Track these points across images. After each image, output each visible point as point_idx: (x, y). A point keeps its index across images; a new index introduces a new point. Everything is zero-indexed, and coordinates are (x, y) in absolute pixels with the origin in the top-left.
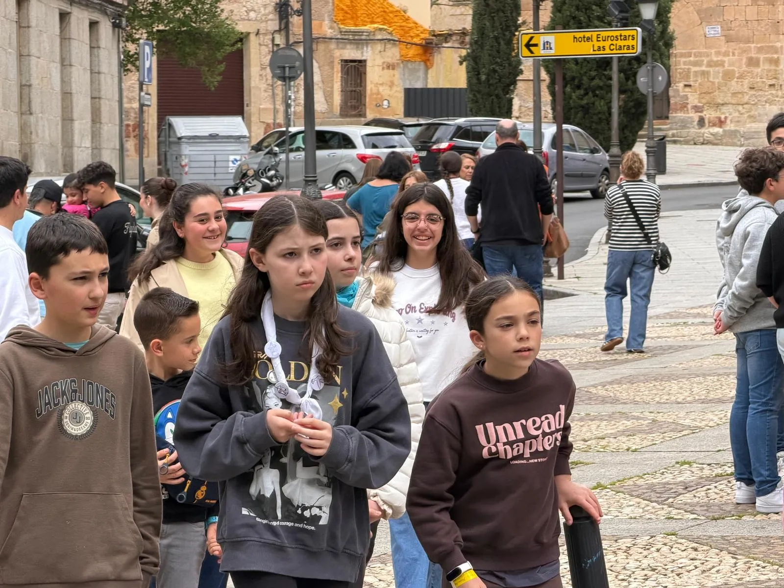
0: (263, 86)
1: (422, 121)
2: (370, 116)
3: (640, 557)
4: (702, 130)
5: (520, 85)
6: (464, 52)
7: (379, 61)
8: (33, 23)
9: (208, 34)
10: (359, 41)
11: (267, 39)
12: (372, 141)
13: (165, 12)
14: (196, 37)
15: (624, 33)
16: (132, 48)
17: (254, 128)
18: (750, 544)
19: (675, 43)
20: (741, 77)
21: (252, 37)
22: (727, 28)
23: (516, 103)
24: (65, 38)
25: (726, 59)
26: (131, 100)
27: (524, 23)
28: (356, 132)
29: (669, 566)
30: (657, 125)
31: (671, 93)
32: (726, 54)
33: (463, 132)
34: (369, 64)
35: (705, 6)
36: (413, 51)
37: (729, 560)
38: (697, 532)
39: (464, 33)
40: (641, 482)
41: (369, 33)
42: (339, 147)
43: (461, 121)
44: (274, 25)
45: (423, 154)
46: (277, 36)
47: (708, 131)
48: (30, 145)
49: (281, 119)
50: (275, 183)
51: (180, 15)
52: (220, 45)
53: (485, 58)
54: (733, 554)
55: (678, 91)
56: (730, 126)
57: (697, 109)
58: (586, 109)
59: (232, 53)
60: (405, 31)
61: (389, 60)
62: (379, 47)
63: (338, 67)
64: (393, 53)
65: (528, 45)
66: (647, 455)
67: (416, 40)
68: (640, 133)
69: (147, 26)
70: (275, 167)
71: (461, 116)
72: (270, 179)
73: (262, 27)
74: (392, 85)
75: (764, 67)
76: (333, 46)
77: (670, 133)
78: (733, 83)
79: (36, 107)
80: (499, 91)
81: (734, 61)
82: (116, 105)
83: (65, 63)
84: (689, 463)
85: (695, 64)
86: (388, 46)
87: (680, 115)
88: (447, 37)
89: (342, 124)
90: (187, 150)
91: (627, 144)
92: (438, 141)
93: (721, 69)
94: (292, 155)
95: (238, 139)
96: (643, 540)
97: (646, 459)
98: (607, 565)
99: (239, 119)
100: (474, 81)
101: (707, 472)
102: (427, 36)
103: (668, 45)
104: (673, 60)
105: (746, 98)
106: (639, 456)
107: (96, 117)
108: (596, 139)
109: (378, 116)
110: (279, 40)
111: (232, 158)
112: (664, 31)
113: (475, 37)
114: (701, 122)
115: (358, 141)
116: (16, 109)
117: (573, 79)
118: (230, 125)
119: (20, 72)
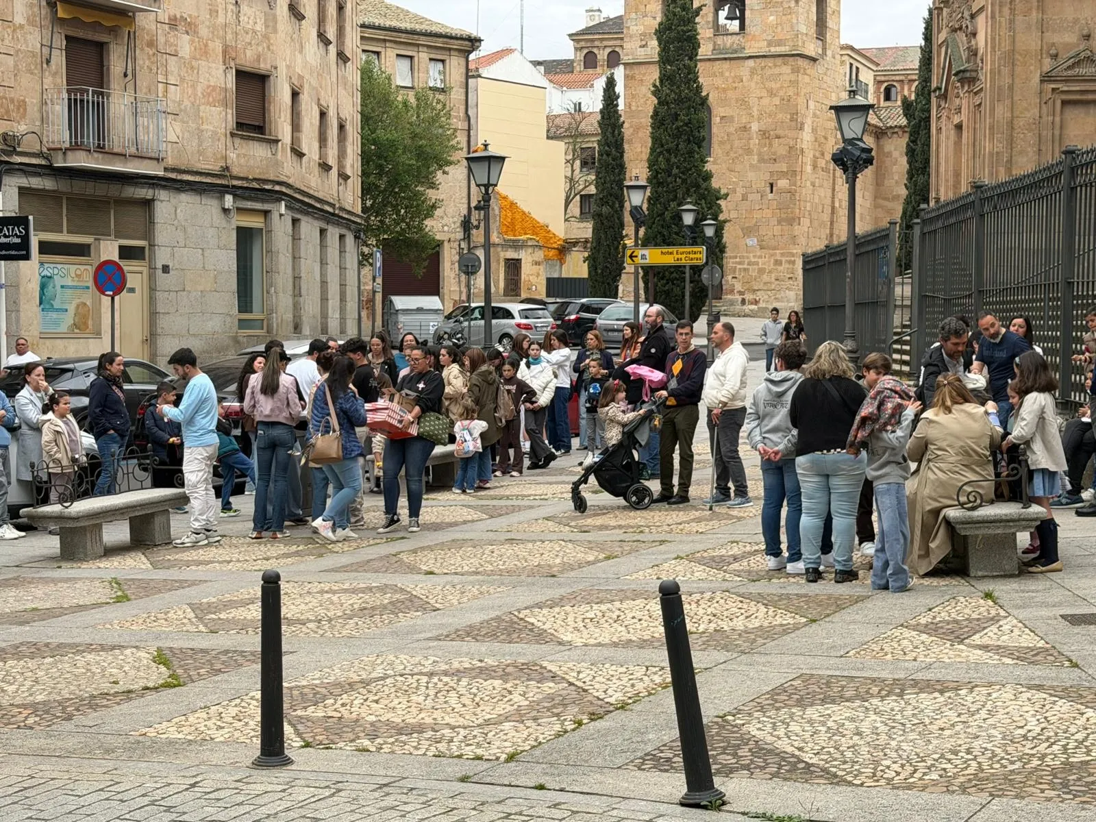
0: (453, 275)
1: (558, 300)
2: (524, 295)
3: (705, 606)
4: (744, 307)
5: (623, 276)
6: (586, 254)
7: (530, 259)
8: (303, 237)
9: (417, 241)
10: (516, 245)
11: (456, 245)
12: (525, 314)
13: (388, 227)
14: (409, 244)
15: (695, 250)
16: (366, 250)
17: (446, 303)
18: (777, 598)
19: (727, 250)
20: (770, 272)
21: (446, 244)
22: (760, 241)
23: (621, 288)
24: (323, 245)
25: (760, 260)
26: (366, 284)
27: (627, 235)
28: (515, 308)
29: (725, 613)
30: (714, 303)
31: (723, 282)
32: (760, 257)
33: (586, 308)
34: (523, 262)
35: (747, 225)
36: (552, 253)
37: (763, 609)
38: (742, 590)
39: (586, 241)
40: (705, 555)
41: (524, 241)
42: (503, 318)
43: (584, 300)
44: (460, 235)
45: (559, 322)
46: (462, 243)
47: (749, 308)
48: (300, 317)
49: (464, 297)
50: (461, 342)
51: (398, 229)
52: (424, 248)
53: (601, 259)
54: (766, 605)
55: (727, 281)
56: (762, 305)
57: (741, 293)
58: (667, 293)
59: (432, 254)
60: (547, 240)
61: (537, 259)
62: (530, 250)
63: (502, 264)
64: (539, 255)
65: (631, 257)
66: (709, 536)
67: (555, 246)
68: (704, 308)
69: (375, 236)
70: (461, 332)
71: (584, 297)
72: (458, 339)
73: (452, 236)
74: (538, 275)
75: (785, 266)
76: (499, 249)
77: (723, 308)
78: (765, 276)
79: (303, 292)
80: (610, 280)
81: (765, 262)
82: (356, 290)
83: (323, 263)
84: (737, 542)
85: (740, 263)
86: (536, 249)
87: (729, 297)
88: (575, 244)
89: (504, 302)
90: (402, 318)
91: (694, 318)
92: (569, 314)
93: (756, 267)
94: (472, 323)
95: (436, 311)
96: (708, 595)
97: (709, 539)
98: (685, 612)
99: (437, 298)
100: (593, 273)
101: (748, 548)
102: (561, 243)
103: (722, 251)
104: (725, 260)
105: (773, 287)
106: (704, 537)
107: (343, 299)
108: (673, 313)
109: (529, 296)
110: (463, 245)
111: (432, 324)
112: (720, 242)
113: (594, 245)
114: (743, 301)
115: (516, 314)
116: (291, 293)
117: (659, 273)
118: (431, 302)
119: (294, 269)
